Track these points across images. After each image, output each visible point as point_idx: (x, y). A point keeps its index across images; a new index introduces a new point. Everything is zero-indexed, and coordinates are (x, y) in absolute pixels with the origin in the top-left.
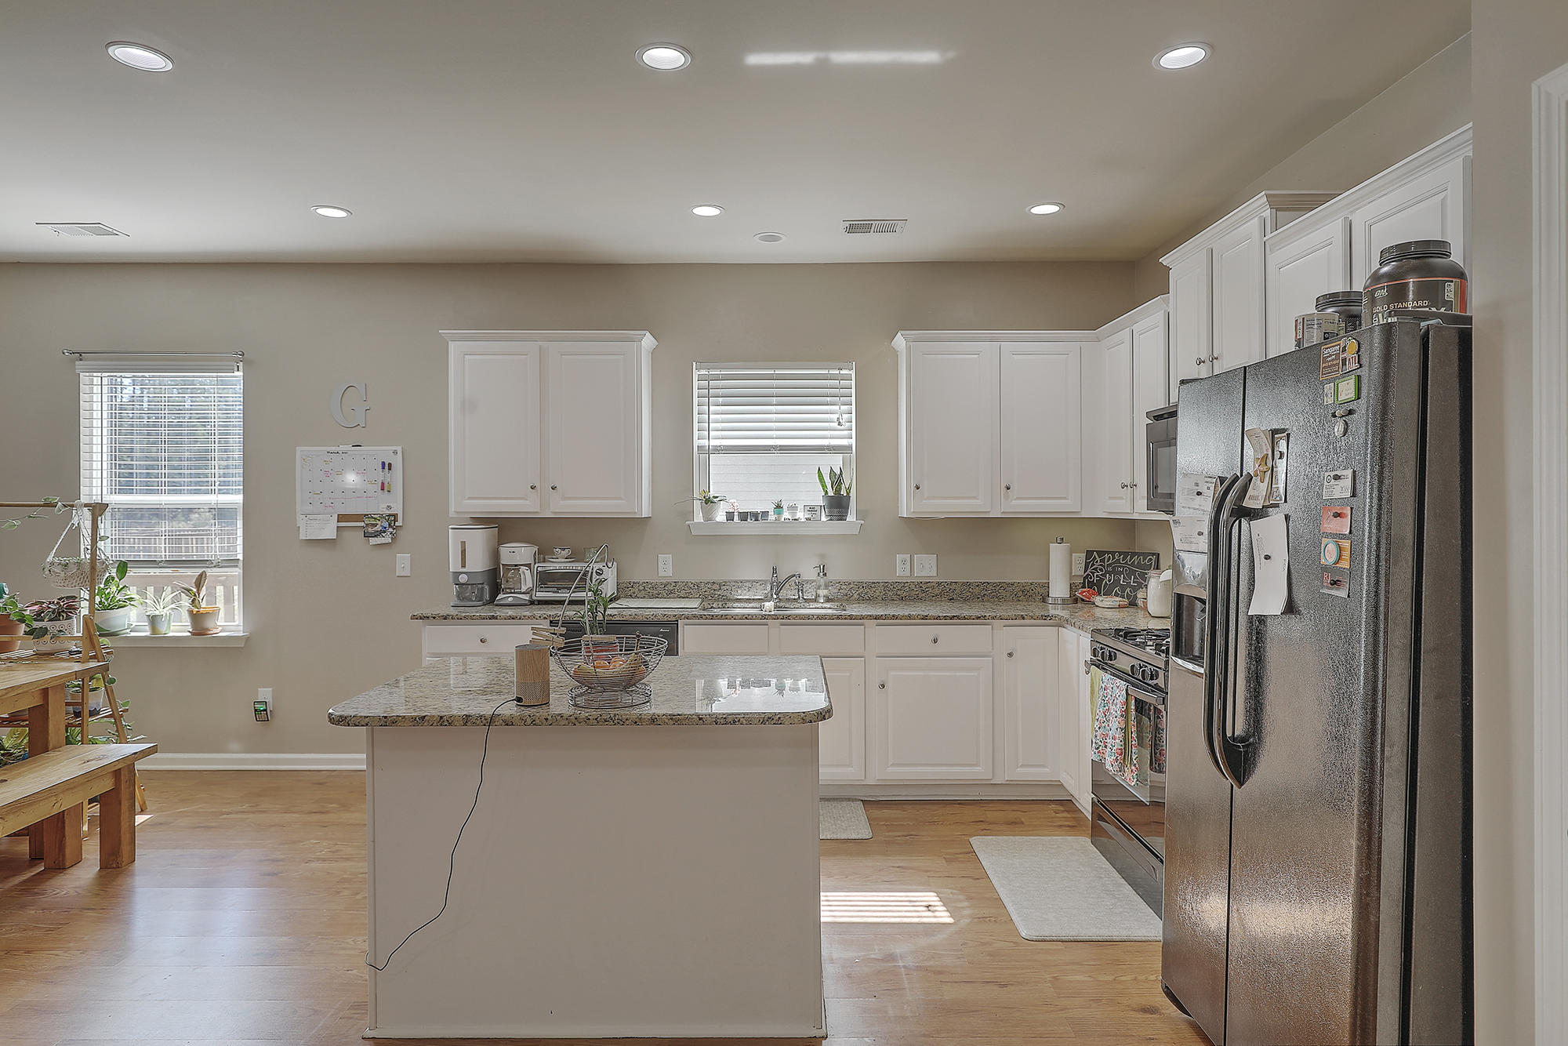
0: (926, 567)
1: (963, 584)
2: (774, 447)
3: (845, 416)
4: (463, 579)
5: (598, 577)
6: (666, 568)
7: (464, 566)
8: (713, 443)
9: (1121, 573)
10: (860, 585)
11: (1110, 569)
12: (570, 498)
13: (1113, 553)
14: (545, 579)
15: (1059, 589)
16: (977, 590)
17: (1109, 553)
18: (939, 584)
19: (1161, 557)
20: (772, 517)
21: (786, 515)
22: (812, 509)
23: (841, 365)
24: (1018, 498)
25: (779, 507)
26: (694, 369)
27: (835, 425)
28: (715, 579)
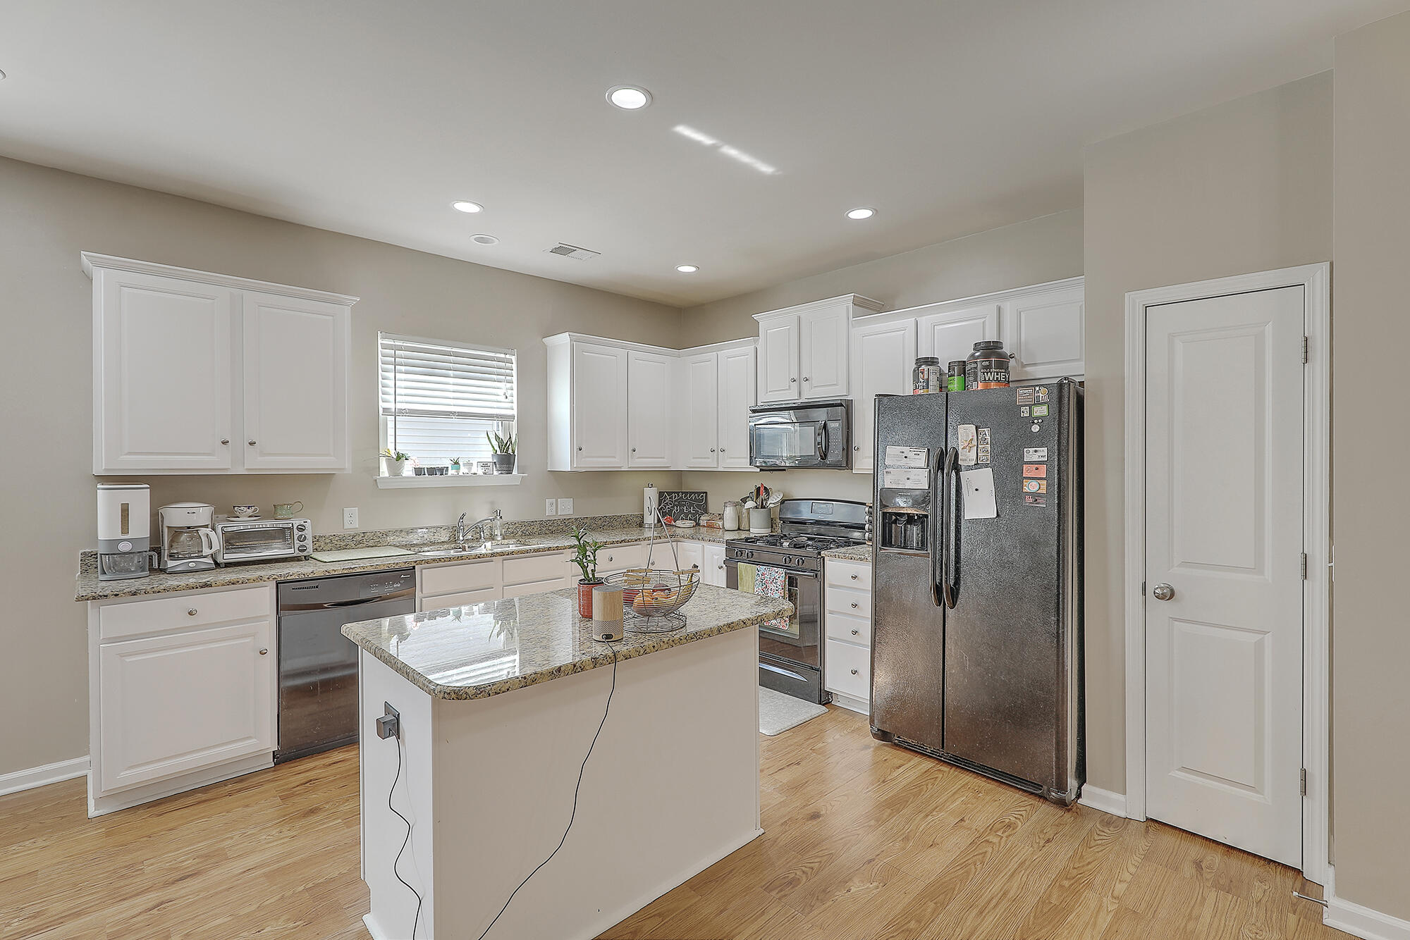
0: (565, 508)
1: (592, 518)
2: (453, 413)
3: (510, 392)
4: (125, 547)
5: (300, 533)
6: (352, 521)
7: (125, 529)
8: (399, 406)
9: (684, 505)
10: (522, 524)
11: (676, 503)
12: (270, 454)
13: (678, 493)
14: (232, 540)
15: (650, 519)
16: (600, 522)
17: (675, 493)
18: (576, 519)
19: (708, 493)
20: (451, 472)
21: (463, 470)
22: (485, 465)
23: (506, 351)
24: (638, 458)
25: (456, 463)
26: (379, 338)
27: (503, 398)
28: (402, 527)
